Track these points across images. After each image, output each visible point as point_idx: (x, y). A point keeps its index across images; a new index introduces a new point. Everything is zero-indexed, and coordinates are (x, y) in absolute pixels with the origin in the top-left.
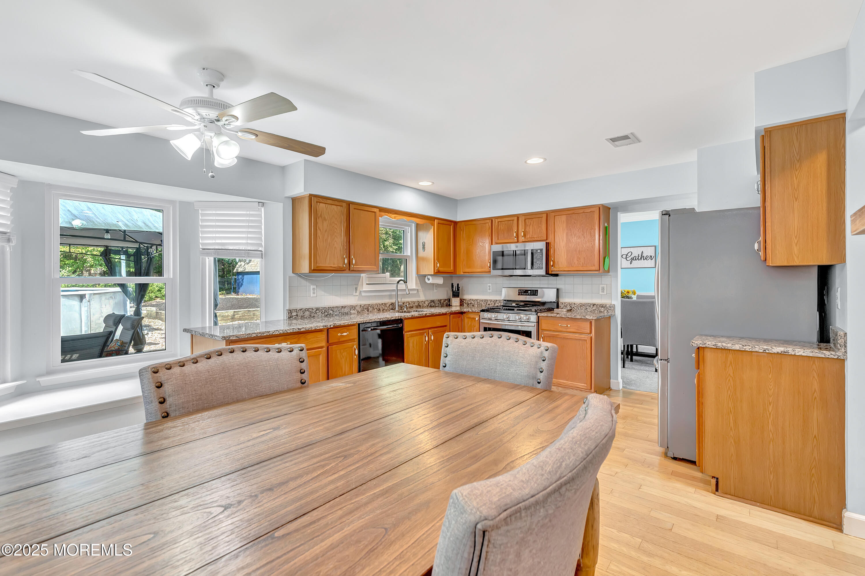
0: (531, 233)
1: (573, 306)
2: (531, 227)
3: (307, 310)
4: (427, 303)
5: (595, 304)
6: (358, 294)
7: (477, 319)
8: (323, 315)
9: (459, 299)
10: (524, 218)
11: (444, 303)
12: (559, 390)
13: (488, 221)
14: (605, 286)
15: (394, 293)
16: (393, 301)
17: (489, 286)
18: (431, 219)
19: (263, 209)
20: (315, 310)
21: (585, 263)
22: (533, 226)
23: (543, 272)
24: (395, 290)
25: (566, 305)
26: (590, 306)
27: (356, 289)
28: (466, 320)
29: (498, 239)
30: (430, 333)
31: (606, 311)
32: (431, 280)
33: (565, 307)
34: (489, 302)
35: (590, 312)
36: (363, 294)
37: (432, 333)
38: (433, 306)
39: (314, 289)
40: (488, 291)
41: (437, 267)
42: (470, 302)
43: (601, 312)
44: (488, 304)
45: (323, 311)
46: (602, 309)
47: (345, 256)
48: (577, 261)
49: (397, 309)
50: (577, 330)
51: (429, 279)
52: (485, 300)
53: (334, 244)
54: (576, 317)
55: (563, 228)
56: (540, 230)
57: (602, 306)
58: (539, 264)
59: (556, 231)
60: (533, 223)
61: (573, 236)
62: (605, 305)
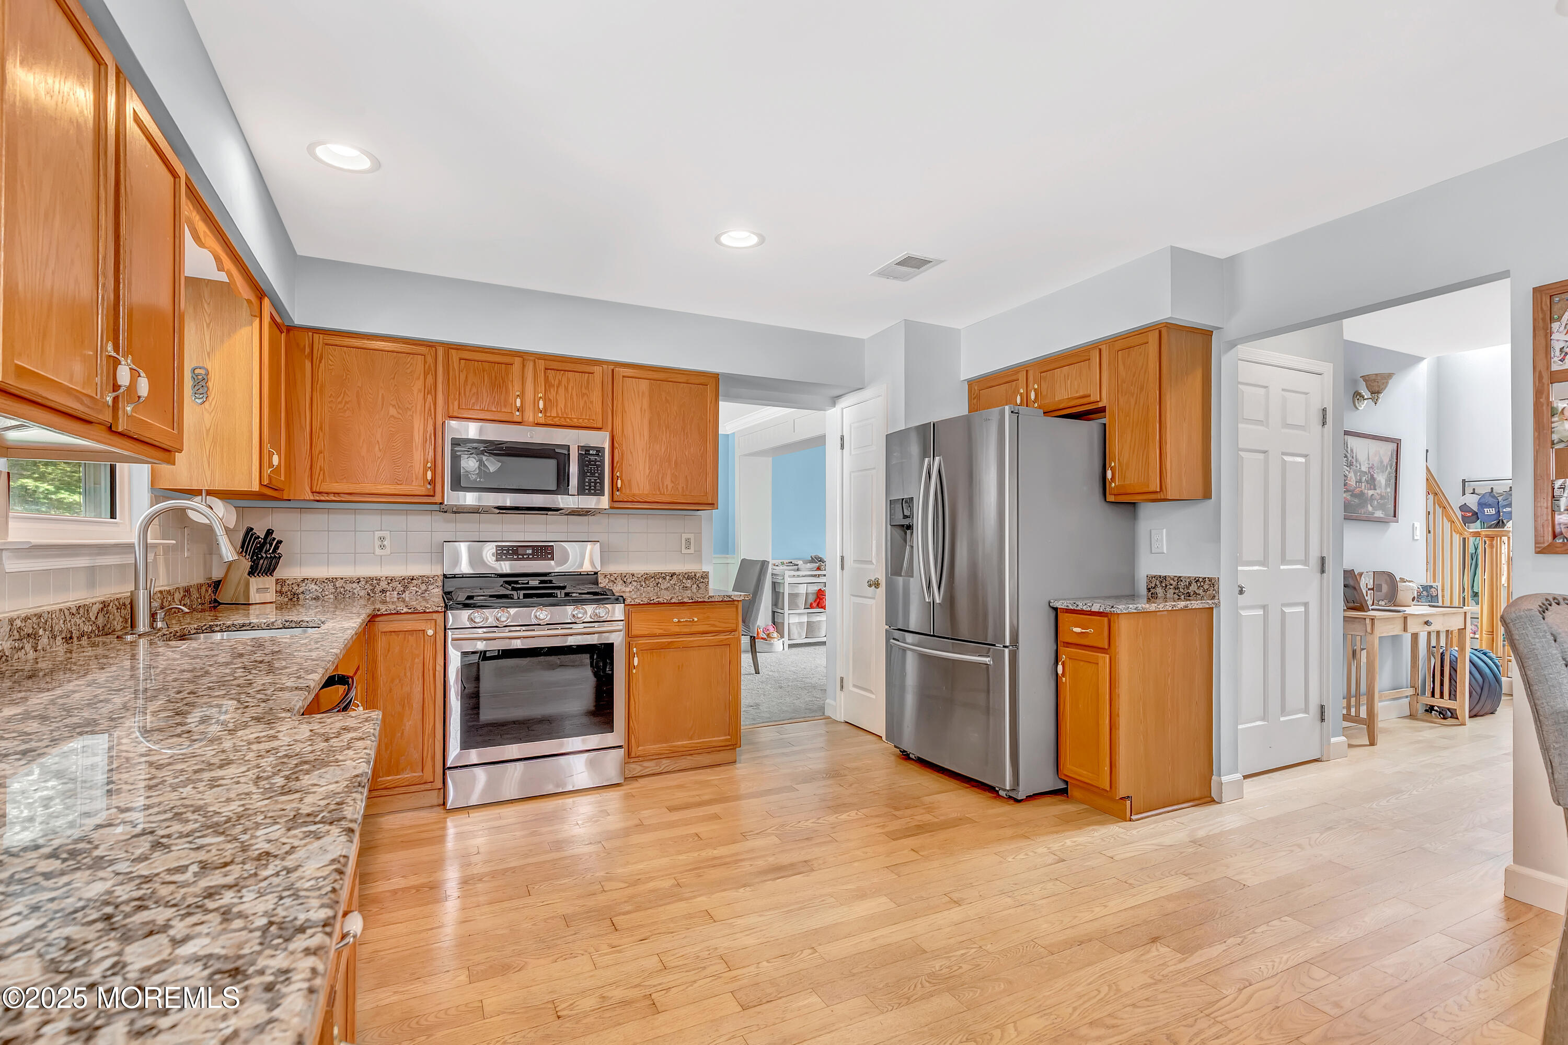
0: (561, 405)
2: (562, 390)
5: (674, 574)
7: (430, 632)
9: (276, 578)
10: (541, 364)
14: (691, 536)
17: (382, 539)
21: (687, 488)
22: (566, 389)
23: (604, 502)
26: (664, 578)
28: (382, 642)
29: (459, 408)
31: (695, 586)
35: (665, 589)
41: (271, 464)
43: (685, 588)
44: (378, 589)
46: (688, 583)
48: (672, 482)
49: (143, 627)
50: (713, 625)
52: (369, 580)
54: (713, 600)
55: (641, 408)
56: (585, 402)
57: (690, 576)
58: (595, 484)
59: (625, 412)
60: (568, 383)
61: (664, 429)
62: (693, 574)
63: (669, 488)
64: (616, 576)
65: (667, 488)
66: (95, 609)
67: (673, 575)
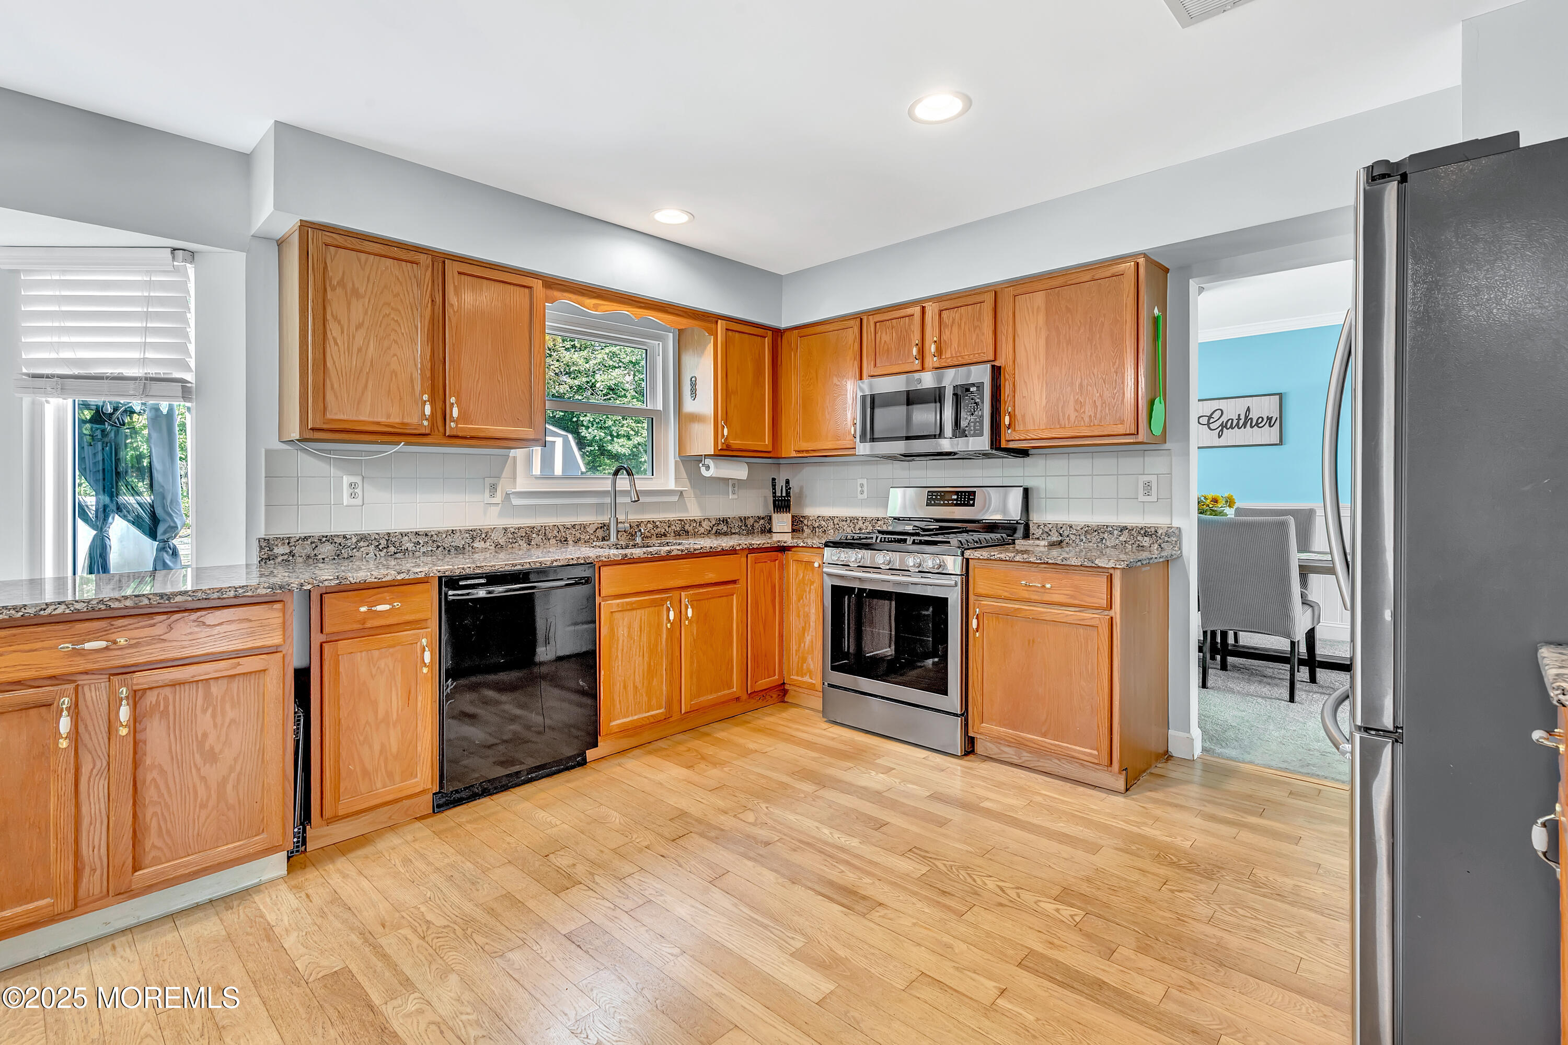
0: (955, 344)
1: (1066, 533)
2: (955, 329)
3: (329, 539)
4: (706, 525)
5: (1125, 528)
6: (498, 499)
7: (816, 565)
8: (382, 554)
9: (789, 515)
11: (757, 525)
12: (1024, 759)
13: (852, 323)
14: (1153, 479)
15: (608, 500)
16: (605, 519)
17: (862, 486)
18: (707, 318)
19: (191, 269)
20: (354, 540)
21: (1095, 417)
22: (960, 326)
23: (982, 443)
24: (608, 492)
25: (1047, 530)
26: (1111, 533)
27: (493, 488)
28: (793, 568)
29: (875, 365)
30: (685, 601)
31: (1156, 546)
32: (713, 470)
33: (1045, 536)
34: (860, 523)
35: (1112, 547)
36: (516, 501)
37: (691, 602)
38: (725, 534)
39: (352, 485)
40: (860, 496)
41: (723, 435)
42: (817, 524)
43: (1141, 547)
44: (857, 527)
45: (383, 542)
46: (1146, 541)
47: (425, 397)
48: (1076, 410)
49: (613, 538)
50: (1072, 597)
51: (708, 468)
52: (852, 519)
53: (388, 364)
54: (1068, 563)
55: (1036, 328)
56: (978, 335)
57: (1146, 532)
58: (975, 424)
59: (1018, 335)
60: (961, 320)
61: (1065, 345)
62: (1153, 530)
63: (1073, 418)
64: (1050, 526)
65: (1069, 419)
66: (593, 527)
67: (1123, 529)
